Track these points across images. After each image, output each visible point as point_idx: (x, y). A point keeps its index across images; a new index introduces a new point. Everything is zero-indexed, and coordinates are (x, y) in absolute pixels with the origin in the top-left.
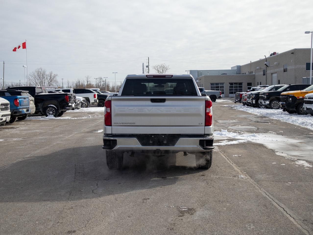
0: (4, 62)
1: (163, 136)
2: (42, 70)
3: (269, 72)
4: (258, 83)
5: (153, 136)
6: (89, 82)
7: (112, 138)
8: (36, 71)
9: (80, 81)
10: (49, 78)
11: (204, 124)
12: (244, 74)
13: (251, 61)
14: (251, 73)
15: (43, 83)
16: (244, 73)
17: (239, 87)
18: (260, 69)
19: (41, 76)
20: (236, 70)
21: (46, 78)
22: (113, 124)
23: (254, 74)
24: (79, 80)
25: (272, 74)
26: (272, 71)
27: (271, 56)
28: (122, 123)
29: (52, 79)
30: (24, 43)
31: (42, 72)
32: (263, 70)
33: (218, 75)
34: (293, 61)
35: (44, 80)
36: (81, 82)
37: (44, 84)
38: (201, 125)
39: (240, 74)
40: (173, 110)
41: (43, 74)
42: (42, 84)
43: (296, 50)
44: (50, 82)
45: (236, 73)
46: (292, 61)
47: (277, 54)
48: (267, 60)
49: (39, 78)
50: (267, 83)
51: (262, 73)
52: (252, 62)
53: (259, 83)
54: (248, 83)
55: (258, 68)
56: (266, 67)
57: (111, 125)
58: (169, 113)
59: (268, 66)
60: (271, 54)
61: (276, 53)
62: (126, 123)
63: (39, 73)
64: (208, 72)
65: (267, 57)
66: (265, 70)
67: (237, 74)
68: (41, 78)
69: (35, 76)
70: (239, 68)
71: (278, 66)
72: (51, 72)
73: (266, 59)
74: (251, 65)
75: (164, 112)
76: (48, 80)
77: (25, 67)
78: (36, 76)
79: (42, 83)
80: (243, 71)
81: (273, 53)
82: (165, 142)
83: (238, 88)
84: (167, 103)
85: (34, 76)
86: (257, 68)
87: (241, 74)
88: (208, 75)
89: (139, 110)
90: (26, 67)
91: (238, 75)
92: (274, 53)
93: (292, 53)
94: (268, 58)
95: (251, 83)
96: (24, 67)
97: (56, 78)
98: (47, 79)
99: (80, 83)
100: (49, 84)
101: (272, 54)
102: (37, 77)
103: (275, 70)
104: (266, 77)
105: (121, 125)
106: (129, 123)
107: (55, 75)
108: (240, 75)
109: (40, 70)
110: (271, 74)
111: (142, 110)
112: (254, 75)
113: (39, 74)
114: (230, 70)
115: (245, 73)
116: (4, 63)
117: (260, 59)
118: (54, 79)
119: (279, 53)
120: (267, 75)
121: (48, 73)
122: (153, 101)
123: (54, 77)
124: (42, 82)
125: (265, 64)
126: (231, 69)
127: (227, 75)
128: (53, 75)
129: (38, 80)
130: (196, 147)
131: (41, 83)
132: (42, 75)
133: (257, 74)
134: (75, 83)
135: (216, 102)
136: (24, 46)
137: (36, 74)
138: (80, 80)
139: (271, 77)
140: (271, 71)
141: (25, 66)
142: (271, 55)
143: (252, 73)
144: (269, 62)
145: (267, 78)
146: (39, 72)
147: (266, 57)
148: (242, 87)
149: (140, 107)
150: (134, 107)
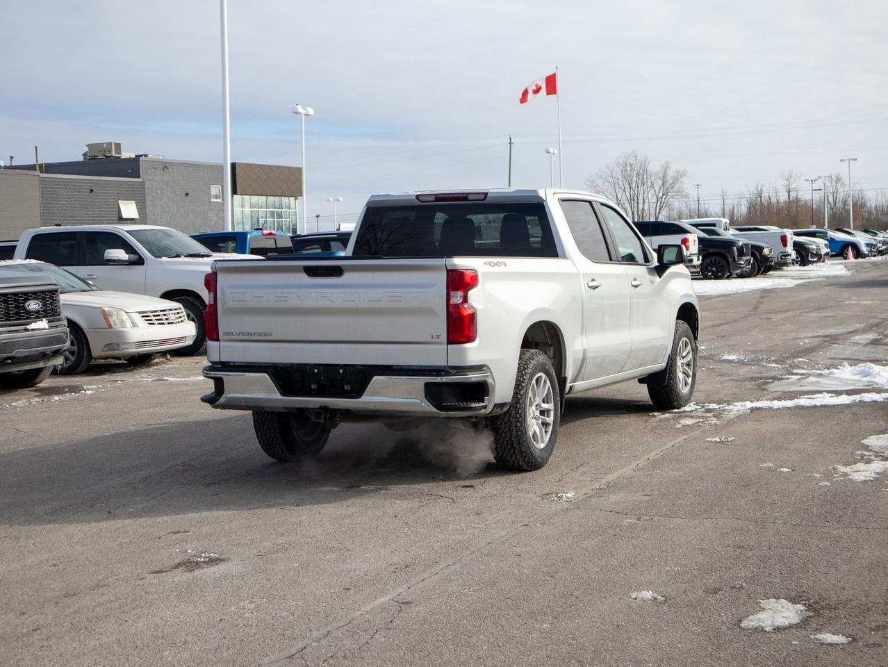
0: (510, 139)
1: (341, 371)
2: (638, 158)
5: (316, 371)
6: (793, 194)
8: (618, 164)
9: (764, 189)
10: (660, 182)
11: (444, 338)
15: (641, 201)
19: (634, 179)
21: (649, 184)
22: (221, 336)
24: (759, 189)
28: (243, 334)
29: (668, 187)
30: (552, 75)
31: (637, 167)
35: (642, 192)
36: (765, 195)
37: (643, 205)
38: (437, 340)
40: (361, 298)
41: (641, 172)
42: (636, 205)
44: (662, 197)
49: (627, 186)
57: (217, 340)
58: (349, 305)
62: (251, 334)
63: (628, 169)
68: (634, 185)
69: (616, 180)
72: (667, 163)
75: (338, 303)
76: (657, 189)
77: (553, 154)
78: (618, 179)
79: (638, 199)
82: (347, 388)
84: (347, 278)
85: (610, 179)
89: (279, 299)
90: (556, 152)
96: (548, 152)
97: (682, 183)
98: (652, 186)
99: (763, 195)
100: (659, 204)
102: (621, 183)
105: (241, 337)
106: (258, 334)
107: (678, 171)
109: (632, 160)
111: (283, 299)
113: (629, 172)
116: (510, 143)
118: (676, 188)
121: (654, 167)
122: (312, 272)
123: (676, 179)
124: (636, 198)
128: (671, 173)
129: (624, 191)
130: (415, 403)
131: (634, 200)
132: (638, 175)
134: (748, 196)
136: (551, 84)
137: (618, 173)
138: (763, 186)
141: (551, 151)
146: (626, 165)
149: (280, 290)
150: (266, 290)
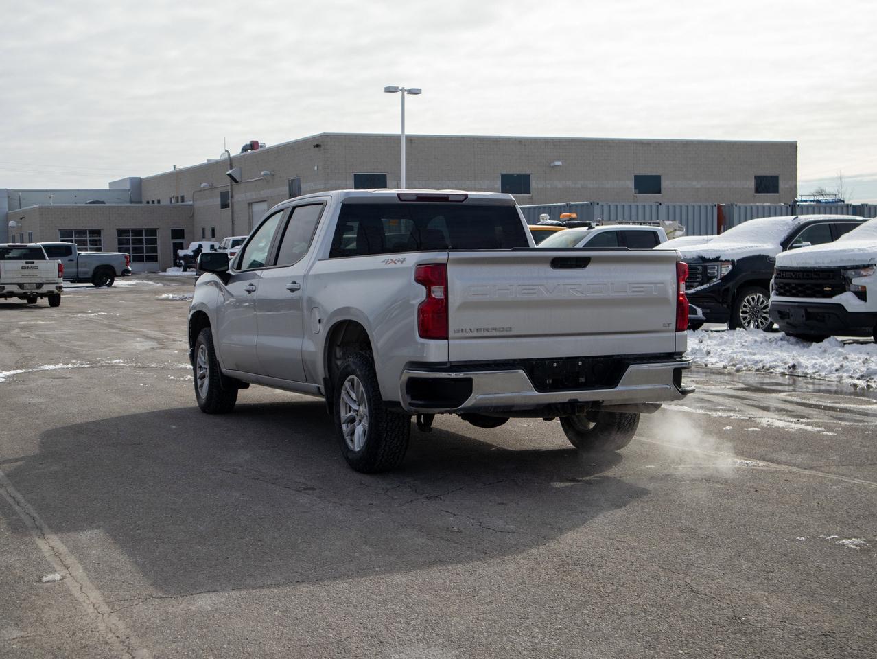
1: (580, 364)
3: (240, 197)
4: (204, 229)
5: (555, 365)
7: (453, 375)
11: (673, 326)
12: (153, 202)
13: (175, 167)
14: (178, 202)
16: (156, 202)
17: (148, 242)
18: (211, 188)
20: (129, 190)
22: (451, 334)
23: (191, 203)
25: (250, 204)
26: (251, 196)
27: (245, 153)
28: (478, 330)
32: (219, 194)
33: (75, 205)
34: (320, 168)
38: (668, 328)
39: (141, 202)
43: (326, 136)
45: (128, 200)
46: (316, 168)
47: (262, 149)
48: (234, 165)
50: (236, 229)
51: (218, 201)
52: (177, 167)
53: (208, 233)
54: (173, 231)
55: (204, 187)
56: (232, 185)
57: (446, 338)
59: (236, 181)
60: (244, 147)
61: (257, 143)
62: (488, 330)
64: (50, 197)
65: (231, 156)
66: (228, 192)
67: (131, 202)
70: (138, 185)
71: (270, 180)
73: (231, 162)
74: (177, 176)
80: (149, 195)
81: (248, 143)
82: (582, 379)
83: (144, 246)
86: (202, 185)
87: (144, 204)
88: (49, 205)
89: (525, 291)
91: (133, 205)
92: (254, 145)
93: (318, 146)
94: (237, 157)
95: (183, 230)
101: (247, 145)
103: (262, 192)
104: (232, 212)
105: (475, 334)
106: (496, 329)
108: (140, 205)
110: (247, 205)
112: (191, 206)
114: (106, 190)
115: (159, 202)
117: (208, 160)
119: (267, 146)
120: (236, 208)
125: (229, 175)
126: (108, 188)
127: (107, 204)
133: (198, 204)
135: (115, 287)
139: (249, 213)
140: (248, 194)
142: (244, 149)
143: (183, 201)
144: (241, 169)
145: (235, 215)
147: (229, 155)
148: (155, 242)
